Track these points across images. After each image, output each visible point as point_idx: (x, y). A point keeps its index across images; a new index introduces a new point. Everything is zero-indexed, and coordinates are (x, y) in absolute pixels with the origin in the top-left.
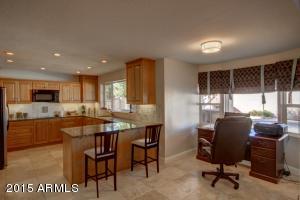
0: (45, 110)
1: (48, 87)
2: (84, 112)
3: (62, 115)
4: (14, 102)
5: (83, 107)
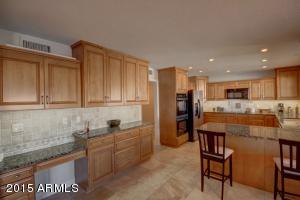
1: (238, 86)
2: (281, 111)
5: (281, 105)
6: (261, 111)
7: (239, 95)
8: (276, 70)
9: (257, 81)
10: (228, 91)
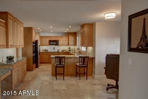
0: (54, 49)
2: (70, 50)
3: (60, 51)
4: (43, 45)
5: (70, 48)
6: (63, 51)
7: (55, 43)
8: (68, 33)
9: (62, 37)
10: (50, 41)
